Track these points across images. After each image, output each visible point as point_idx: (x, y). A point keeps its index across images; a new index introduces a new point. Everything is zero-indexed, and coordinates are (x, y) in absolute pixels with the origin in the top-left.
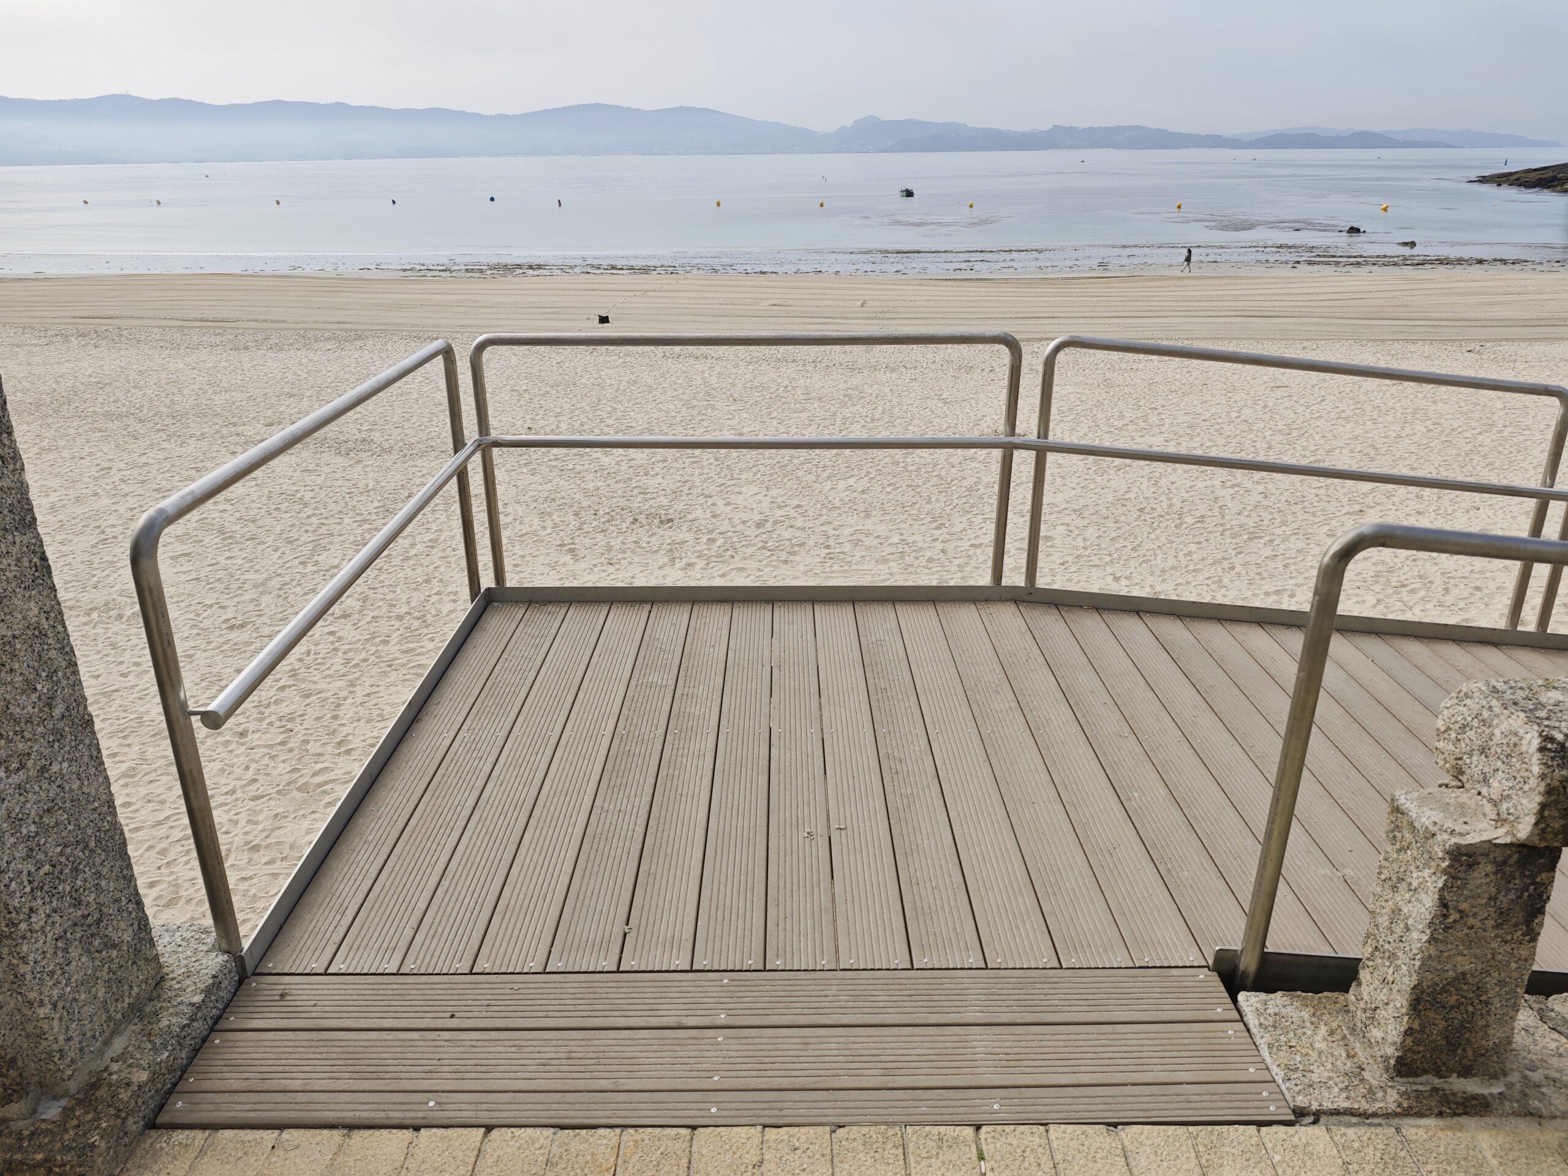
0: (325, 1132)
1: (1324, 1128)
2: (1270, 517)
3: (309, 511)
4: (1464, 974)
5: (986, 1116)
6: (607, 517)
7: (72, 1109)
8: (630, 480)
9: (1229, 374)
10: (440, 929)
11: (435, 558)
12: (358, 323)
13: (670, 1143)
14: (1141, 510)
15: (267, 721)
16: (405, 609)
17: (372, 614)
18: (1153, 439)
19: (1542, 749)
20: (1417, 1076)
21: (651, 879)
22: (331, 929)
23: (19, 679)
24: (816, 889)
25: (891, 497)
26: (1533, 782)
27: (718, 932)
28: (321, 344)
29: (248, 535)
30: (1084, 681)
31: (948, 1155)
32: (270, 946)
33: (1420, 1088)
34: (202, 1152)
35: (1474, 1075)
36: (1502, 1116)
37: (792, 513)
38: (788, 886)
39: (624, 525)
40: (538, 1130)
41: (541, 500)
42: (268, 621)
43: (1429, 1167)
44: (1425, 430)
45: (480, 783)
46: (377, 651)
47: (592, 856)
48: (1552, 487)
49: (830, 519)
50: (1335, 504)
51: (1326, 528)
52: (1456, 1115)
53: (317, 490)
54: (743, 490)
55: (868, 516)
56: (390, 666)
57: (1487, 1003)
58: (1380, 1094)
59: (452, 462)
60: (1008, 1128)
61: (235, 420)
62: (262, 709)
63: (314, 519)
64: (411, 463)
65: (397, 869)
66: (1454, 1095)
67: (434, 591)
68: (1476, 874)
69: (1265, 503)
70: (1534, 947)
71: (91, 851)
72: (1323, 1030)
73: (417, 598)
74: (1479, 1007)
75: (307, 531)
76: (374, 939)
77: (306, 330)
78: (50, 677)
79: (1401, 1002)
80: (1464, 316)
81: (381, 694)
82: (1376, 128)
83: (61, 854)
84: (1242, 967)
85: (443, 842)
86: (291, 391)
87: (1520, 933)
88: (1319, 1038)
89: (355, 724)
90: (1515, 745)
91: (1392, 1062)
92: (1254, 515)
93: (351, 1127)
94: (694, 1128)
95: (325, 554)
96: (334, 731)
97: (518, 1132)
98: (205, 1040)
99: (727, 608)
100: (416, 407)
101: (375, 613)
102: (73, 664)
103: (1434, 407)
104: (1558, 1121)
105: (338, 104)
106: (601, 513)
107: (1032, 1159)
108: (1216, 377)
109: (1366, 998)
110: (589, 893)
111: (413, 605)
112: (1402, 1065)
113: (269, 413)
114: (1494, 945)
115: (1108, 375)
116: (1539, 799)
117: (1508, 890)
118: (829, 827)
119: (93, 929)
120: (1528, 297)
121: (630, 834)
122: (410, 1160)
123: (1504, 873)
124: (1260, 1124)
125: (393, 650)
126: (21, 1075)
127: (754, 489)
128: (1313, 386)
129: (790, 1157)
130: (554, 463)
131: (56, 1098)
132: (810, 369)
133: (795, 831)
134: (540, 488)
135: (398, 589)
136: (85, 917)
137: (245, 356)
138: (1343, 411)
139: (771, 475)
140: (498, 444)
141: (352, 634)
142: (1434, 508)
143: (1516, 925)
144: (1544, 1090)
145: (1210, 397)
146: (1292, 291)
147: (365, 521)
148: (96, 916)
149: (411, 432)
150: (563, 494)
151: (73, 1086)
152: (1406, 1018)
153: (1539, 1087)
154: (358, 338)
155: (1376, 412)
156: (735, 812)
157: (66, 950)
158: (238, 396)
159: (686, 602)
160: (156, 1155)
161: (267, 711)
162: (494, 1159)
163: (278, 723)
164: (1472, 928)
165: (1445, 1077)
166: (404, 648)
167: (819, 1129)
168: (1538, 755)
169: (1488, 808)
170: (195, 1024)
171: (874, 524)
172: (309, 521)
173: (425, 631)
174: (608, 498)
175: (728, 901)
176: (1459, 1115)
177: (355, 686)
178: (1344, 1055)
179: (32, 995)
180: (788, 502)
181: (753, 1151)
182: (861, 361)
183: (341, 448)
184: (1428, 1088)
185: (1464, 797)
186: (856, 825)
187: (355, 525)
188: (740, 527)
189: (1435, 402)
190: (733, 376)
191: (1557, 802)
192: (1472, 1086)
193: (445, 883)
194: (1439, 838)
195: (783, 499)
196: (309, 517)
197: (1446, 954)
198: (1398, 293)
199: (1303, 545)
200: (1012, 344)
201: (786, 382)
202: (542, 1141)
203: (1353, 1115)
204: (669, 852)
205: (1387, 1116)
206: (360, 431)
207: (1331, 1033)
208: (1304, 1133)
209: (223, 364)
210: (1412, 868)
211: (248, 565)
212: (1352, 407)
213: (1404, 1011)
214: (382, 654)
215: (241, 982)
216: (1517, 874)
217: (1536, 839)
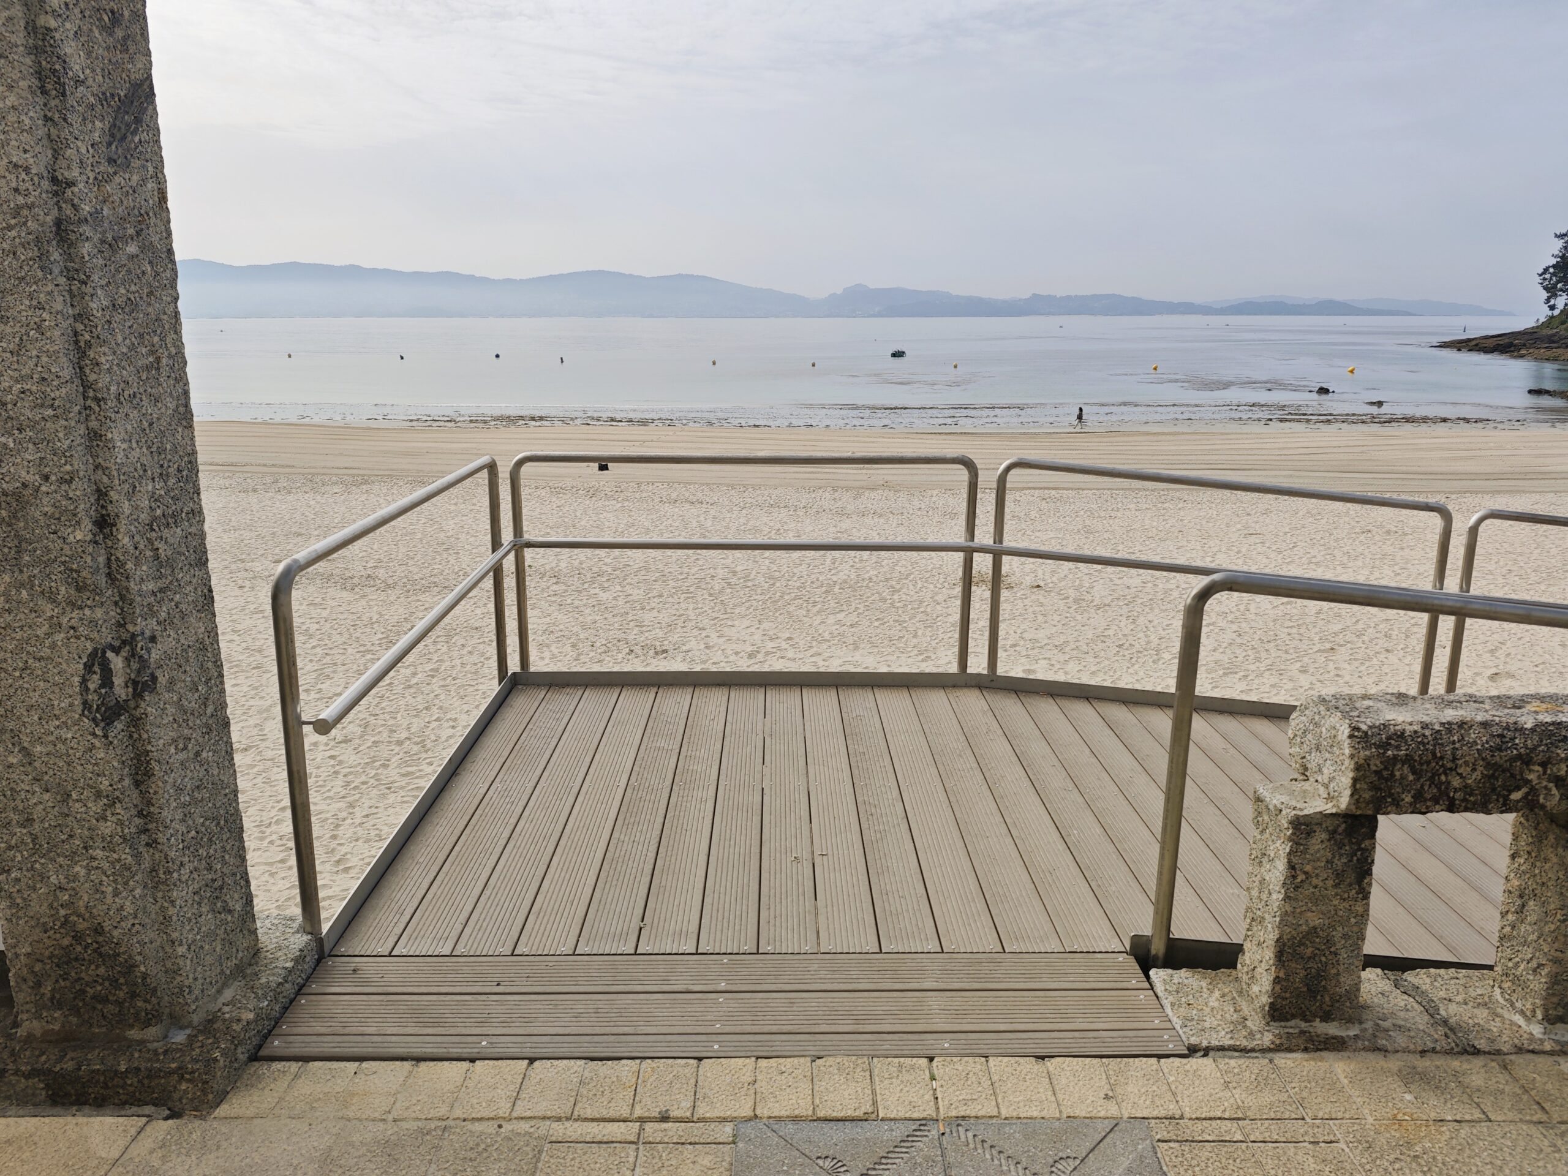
0: (398, 1063)
1: (1211, 1060)
2: (1244, 654)
3: (313, 642)
4: (1315, 928)
5: (938, 1051)
6: (604, 648)
7: (196, 1036)
8: (627, 613)
9: (1204, 522)
10: (485, 925)
11: (435, 687)
12: (365, 469)
13: (680, 1069)
14: (1120, 646)
15: (268, 840)
16: (404, 735)
17: (373, 739)
18: (1131, 581)
19: (1351, 737)
20: (1288, 1020)
21: (662, 889)
22: (392, 924)
23: (189, 679)
24: (801, 898)
25: (878, 631)
26: (1347, 762)
27: (719, 927)
28: (328, 488)
29: (254, 664)
30: (1037, 748)
31: (906, 1077)
32: (341, 937)
33: (1291, 1031)
34: (297, 1076)
35: (1333, 1020)
36: (1355, 1051)
37: (784, 645)
38: (778, 895)
39: (620, 656)
40: (572, 1061)
41: (540, 632)
42: (272, 746)
43: (1293, 1085)
44: (1393, 574)
45: (513, 821)
46: (377, 774)
47: (611, 873)
48: (1441, 589)
49: (820, 651)
50: (1306, 642)
51: (1298, 665)
52: (1318, 1050)
53: (322, 622)
54: (736, 623)
55: (856, 647)
56: (389, 788)
57: (1336, 954)
58: (1258, 1036)
59: (489, 559)
60: (955, 1059)
61: (244, 556)
62: (263, 828)
63: (318, 650)
64: (415, 598)
65: (445, 882)
66: (1318, 1036)
67: (434, 718)
68: (1314, 841)
69: (1239, 640)
70: (1368, 905)
71: (221, 828)
72: (1217, 994)
73: (417, 724)
74: (1330, 957)
75: (311, 661)
76: (429, 932)
77: (313, 474)
78: (206, 683)
79: (1269, 954)
80: (1429, 470)
81: (379, 816)
82: (1339, 297)
83: (203, 824)
84: (1153, 952)
85: (483, 863)
86: (299, 531)
87: (1354, 891)
88: (1214, 999)
89: (354, 843)
90: (1335, 736)
91: (1267, 1008)
92: (1228, 651)
93: (419, 1059)
94: (700, 1059)
95: (328, 683)
96: (333, 850)
97: (555, 1062)
98: (291, 1001)
99: (725, 691)
100: (420, 546)
101: (376, 739)
102: (221, 675)
103: (1401, 553)
104: (1400, 1054)
105: (352, 266)
106: (598, 644)
107: (974, 1079)
108: (1191, 525)
109: (1248, 962)
110: (609, 900)
111: (413, 730)
112: (1275, 1010)
113: (277, 550)
114: (1336, 902)
115: (1088, 522)
116: (1351, 775)
117: (1341, 855)
118: (813, 852)
119: (217, 893)
120: (1489, 453)
121: (643, 858)
122: (468, 1081)
123: (1336, 840)
124: (1160, 1057)
125: (392, 773)
126: (159, 1003)
127: (746, 622)
128: (1285, 534)
129: (778, 1078)
130: (553, 599)
131: (182, 1028)
132: (801, 514)
133: (784, 856)
134: (539, 621)
135: (399, 715)
136: (214, 880)
137: (253, 498)
138: (1315, 557)
139: (763, 609)
140: (530, 545)
141: (353, 757)
142: (1402, 646)
143: (1350, 885)
144: (1391, 1033)
145: (1185, 543)
146: (1264, 446)
147: (368, 651)
148: (220, 883)
149: (415, 569)
150: (562, 627)
151: (195, 1019)
152: (1273, 968)
153: (1387, 1031)
154: (366, 482)
155: (1346, 557)
156: (732, 843)
157: (199, 904)
158: (247, 534)
159: (688, 685)
160: (259, 1079)
161: (268, 831)
162: (538, 1079)
163: (278, 842)
164: (1316, 887)
165: (1310, 1021)
166: (403, 771)
167: (802, 1060)
168: (1348, 741)
169: (1322, 790)
170: (286, 985)
171: (862, 656)
172: (314, 651)
173: (424, 755)
174: (605, 631)
175: (727, 906)
176: (1321, 1050)
177: (354, 807)
178: (1232, 1010)
179: (175, 935)
180: (780, 635)
181: (748, 1074)
182: (850, 508)
183: (346, 583)
184: (1297, 1031)
185: (1307, 786)
186: (836, 852)
187: (359, 655)
188: (731, 658)
189: (1402, 549)
190: (727, 520)
191: (1364, 777)
192: (1332, 1029)
193: (487, 892)
194: (1284, 812)
195: (775, 631)
196: (314, 647)
197: (1298, 910)
198: (1365, 448)
199: (1277, 680)
200: (968, 464)
201: (778, 526)
202: (576, 1068)
203: (1235, 1050)
204: (677, 871)
205: (1264, 1051)
206: (365, 567)
207: (1223, 996)
208: (1195, 1062)
209: (231, 505)
210: (1270, 843)
211: (253, 692)
212: (1323, 553)
213: (1271, 962)
214: (382, 777)
215: (318, 961)
216: (1346, 841)
217: (1353, 807)
